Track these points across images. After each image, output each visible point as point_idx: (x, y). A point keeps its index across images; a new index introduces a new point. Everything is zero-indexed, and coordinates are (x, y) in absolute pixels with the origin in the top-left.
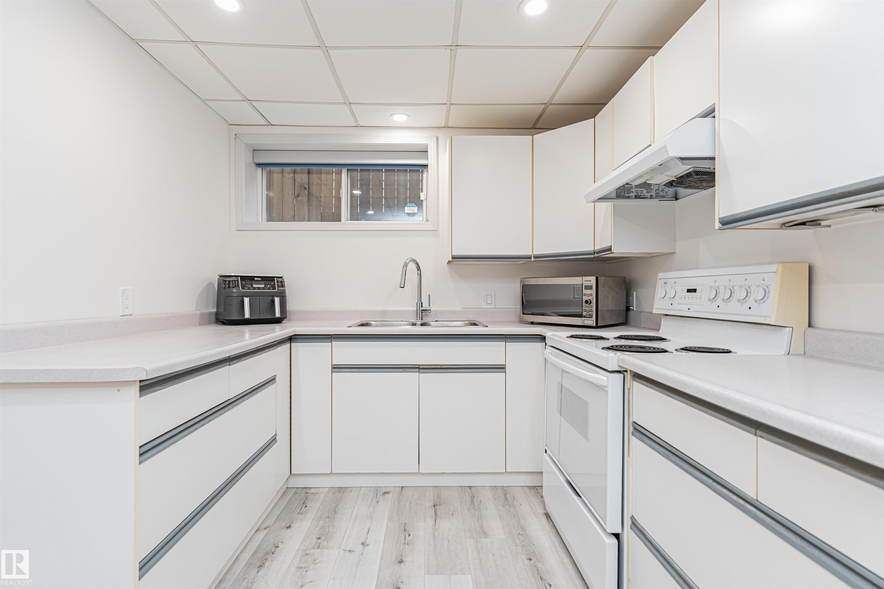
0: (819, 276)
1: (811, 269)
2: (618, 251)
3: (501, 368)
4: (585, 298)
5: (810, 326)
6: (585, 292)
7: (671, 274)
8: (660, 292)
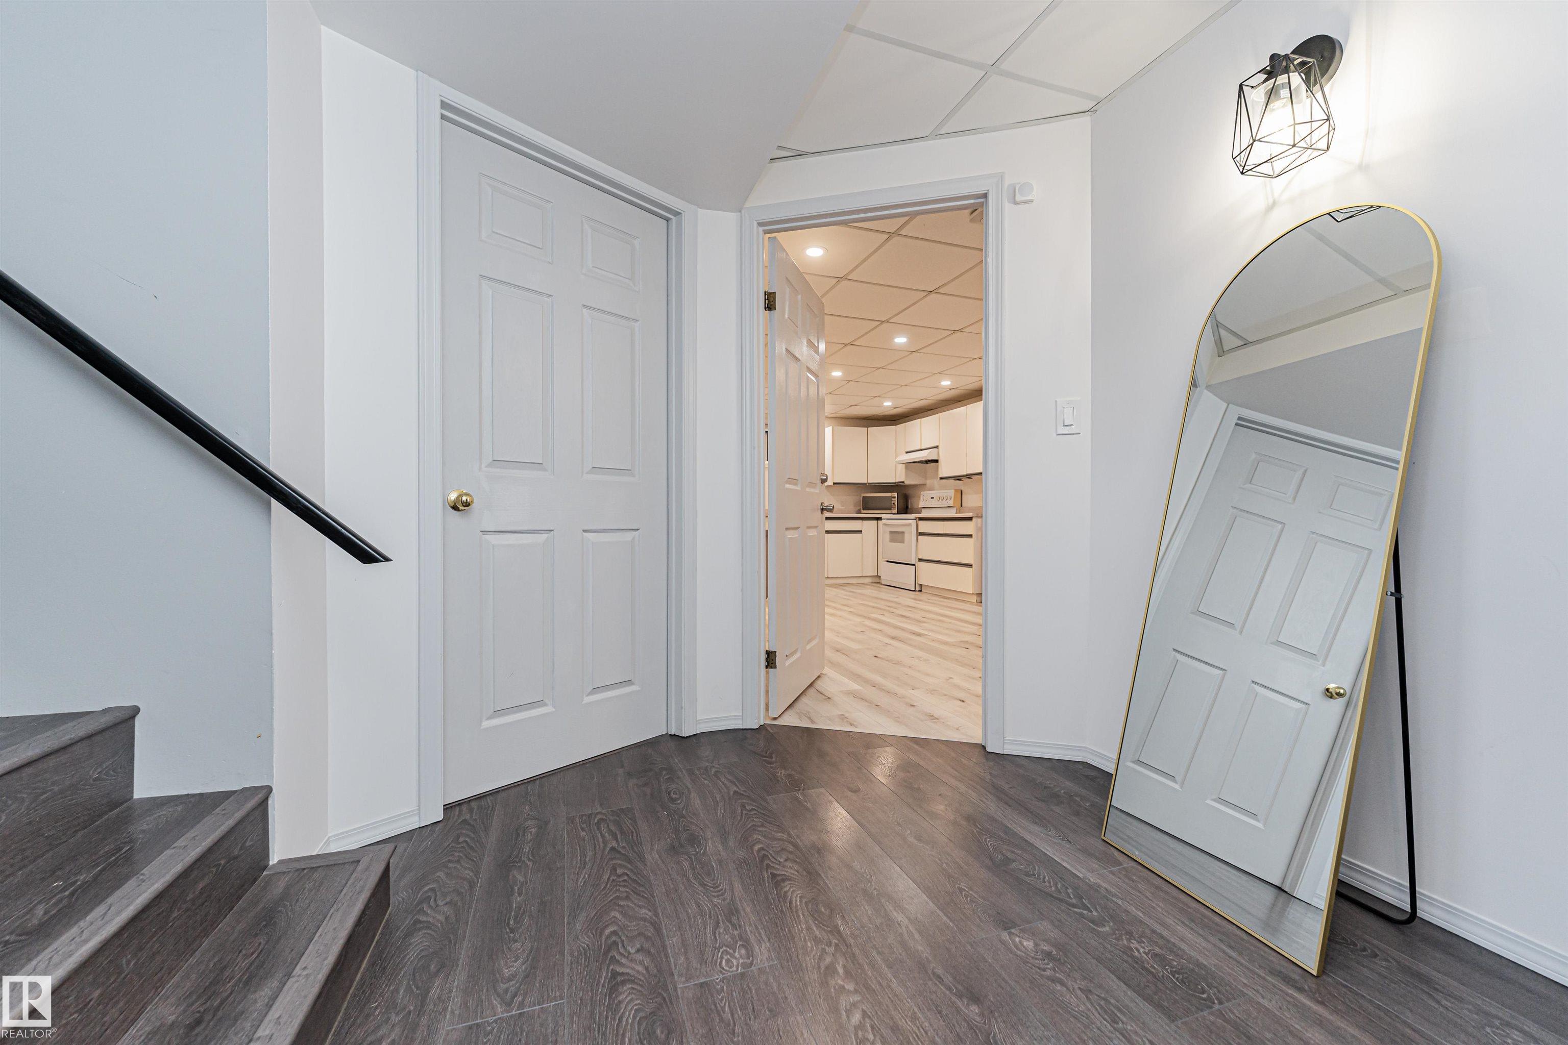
0: (963, 493)
1: (961, 491)
2: (907, 483)
3: (860, 532)
4: (893, 502)
5: (961, 506)
6: (893, 499)
7: (925, 492)
8: (921, 499)
